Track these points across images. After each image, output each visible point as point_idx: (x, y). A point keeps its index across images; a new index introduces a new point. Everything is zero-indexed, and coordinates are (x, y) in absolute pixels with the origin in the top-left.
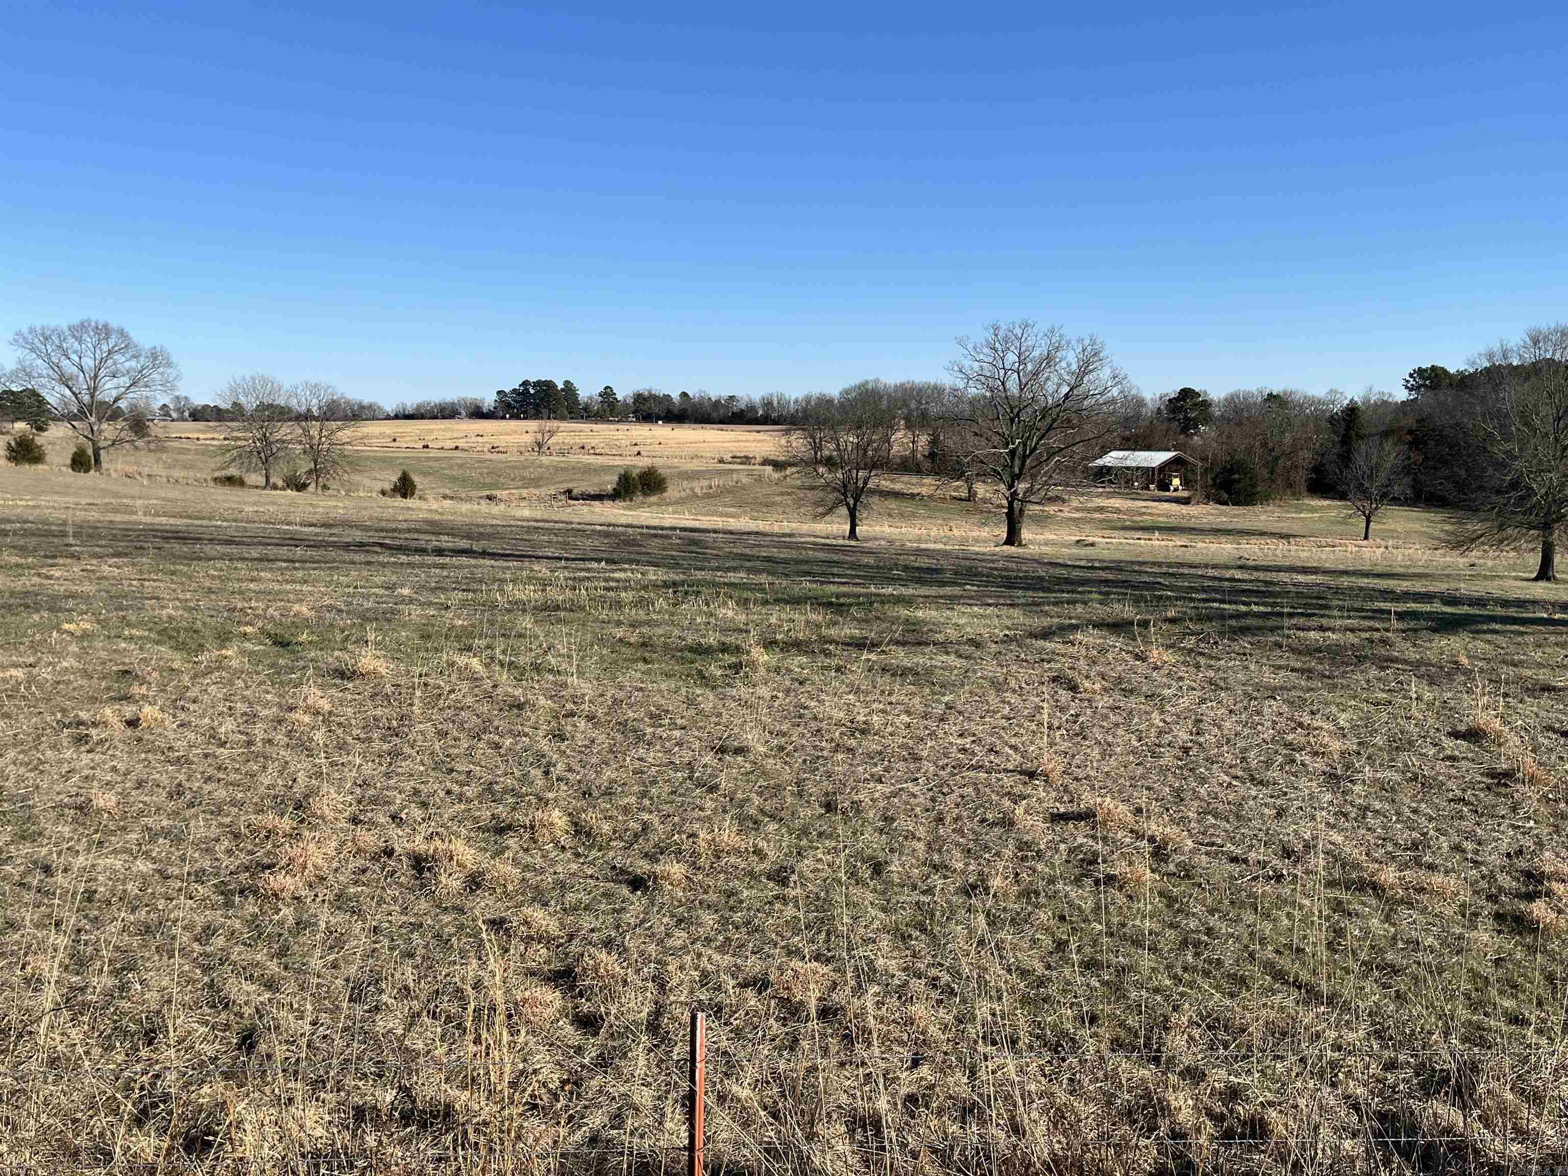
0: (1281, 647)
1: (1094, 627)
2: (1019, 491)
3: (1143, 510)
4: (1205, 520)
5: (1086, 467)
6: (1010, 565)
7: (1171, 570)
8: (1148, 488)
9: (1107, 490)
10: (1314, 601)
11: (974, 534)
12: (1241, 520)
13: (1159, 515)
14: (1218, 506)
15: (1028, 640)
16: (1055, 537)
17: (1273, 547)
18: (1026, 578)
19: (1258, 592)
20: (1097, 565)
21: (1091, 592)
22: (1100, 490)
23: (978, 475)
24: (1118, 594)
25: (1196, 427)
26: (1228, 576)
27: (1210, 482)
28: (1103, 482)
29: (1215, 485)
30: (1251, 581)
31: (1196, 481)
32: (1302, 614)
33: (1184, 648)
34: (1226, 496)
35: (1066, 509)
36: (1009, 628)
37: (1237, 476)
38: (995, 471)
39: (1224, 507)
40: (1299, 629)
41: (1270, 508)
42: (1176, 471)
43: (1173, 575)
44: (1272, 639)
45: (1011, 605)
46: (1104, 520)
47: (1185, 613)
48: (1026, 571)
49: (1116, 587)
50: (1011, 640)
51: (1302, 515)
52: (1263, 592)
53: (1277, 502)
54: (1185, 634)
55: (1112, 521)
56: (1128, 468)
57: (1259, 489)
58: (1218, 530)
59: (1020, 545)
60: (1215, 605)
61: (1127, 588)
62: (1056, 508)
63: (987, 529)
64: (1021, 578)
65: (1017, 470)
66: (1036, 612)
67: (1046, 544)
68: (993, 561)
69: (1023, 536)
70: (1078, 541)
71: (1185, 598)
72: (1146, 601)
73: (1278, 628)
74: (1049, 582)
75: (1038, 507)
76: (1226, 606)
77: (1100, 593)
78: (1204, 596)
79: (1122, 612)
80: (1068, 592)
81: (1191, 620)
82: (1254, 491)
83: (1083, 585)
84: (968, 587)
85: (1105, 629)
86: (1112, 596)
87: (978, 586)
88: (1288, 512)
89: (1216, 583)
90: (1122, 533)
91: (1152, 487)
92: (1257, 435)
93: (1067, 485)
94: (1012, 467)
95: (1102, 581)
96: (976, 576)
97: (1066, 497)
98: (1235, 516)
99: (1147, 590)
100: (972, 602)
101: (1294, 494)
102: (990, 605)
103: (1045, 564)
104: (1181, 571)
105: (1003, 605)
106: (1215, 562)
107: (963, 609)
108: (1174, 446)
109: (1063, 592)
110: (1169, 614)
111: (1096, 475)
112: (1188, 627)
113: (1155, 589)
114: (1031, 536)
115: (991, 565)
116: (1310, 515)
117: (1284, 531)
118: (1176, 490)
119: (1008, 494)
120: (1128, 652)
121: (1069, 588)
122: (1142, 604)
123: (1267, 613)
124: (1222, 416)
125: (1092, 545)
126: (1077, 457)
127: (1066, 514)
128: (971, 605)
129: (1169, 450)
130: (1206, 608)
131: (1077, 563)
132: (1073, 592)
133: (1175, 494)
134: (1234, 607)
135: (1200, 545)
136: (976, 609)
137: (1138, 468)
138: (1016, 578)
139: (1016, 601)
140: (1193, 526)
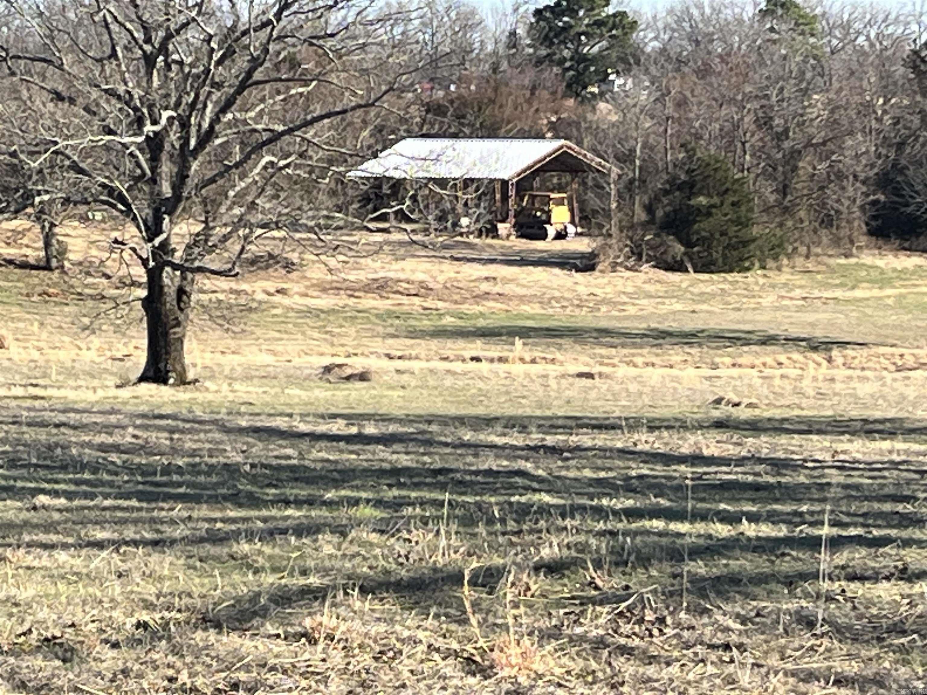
0: (811, 624)
1: (364, 591)
2: (174, 241)
3: (485, 287)
4: (632, 310)
5: (340, 180)
6: (153, 437)
7: (550, 440)
8: (493, 232)
9: (396, 236)
10: (887, 507)
11: (62, 355)
12: (716, 307)
13: (522, 299)
14: (662, 274)
15: (199, 635)
16: (269, 359)
17: (793, 373)
18: (194, 469)
19: (756, 487)
20: (370, 429)
21: (356, 502)
22: (379, 237)
23: (67, 201)
24: (422, 503)
25: (604, 79)
26: (686, 450)
27: (641, 215)
28: (383, 218)
29: (651, 221)
30: (741, 461)
31: (607, 214)
32: (859, 540)
33: (583, 638)
34: (679, 249)
35: (295, 288)
36: (149, 606)
37: (702, 200)
38: (111, 191)
39: (675, 277)
40: (852, 578)
41: (784, 277)
42: (560, 189)
43: (554, 451)
44: (792, 605)
45: (155, 543)
46: (390, 314)
47: (583, 548)
48: (193, 453)
49: (417, 486)
50: (155, 637)
51: (858, 293)
52: (768, 487)
53: (799, 261)
54: (584, 602)
55: (409, 315)
56: (442, 182)
57: (755, 231)
58: (664, 334)
59: (182, 381)
60: (658, 524)
61: (443, 487)
62: (271, 286)
63: (96, 341)
64: (179, 470)
65: (167, 190)
66: (217, 559)
67: (248, 378)
68: (108, 429)
69: (188, 360)
70: (328, 369)
71: (583, 508)
72: (491, 521)
73: (804, 577)
74: (253, 479)
75: (223, 283)
76: (683, 527)
77: (379, 503)
78: (630, 503)
79: (434, 550)
80: (298, 503)
81: (598, 565)
82: (744, 234)
83: (337, 484)
84: (43, 499)
85: (390, 597)
86: (408, 511)
87: (70, 496)
88: (826, 286)
89: (659, 470)
90: (434, 344)
91: (503, 228)
92: (748, 98)
93: (295, 226)
94: (153, 181)
95: (382, 473)
96: (64, 468)
97: (294, 257)
98: (704, 298)
99: (495, 492)
100: (54, 538)
101: (836, 242)
102: (100, 545)
103: (242, 431)
104: (573, 440)
105: (135, 543)
106: (658, 413)
107: (29, 560)
108: (552, 126)
109: (287, 503)
110: (545, 553)
111: (365, 199)
112: (592, 584)
113: (513, 488)
114: (208, 359)
115: (103, 438)
116: (876, 292)
117: (819, 333)
118: (561, 236)
119: (146, 250)
120: (448, 654)
121: (303, 493)
122: (481, 529)
123: (777, 542)
124: (663, 51)
125: (363, 377)
126: (316, 155)
127: (298, 301)
128: (51, 547)
129: (540, 136)
130: (635, 534)
131: (322, 428)
132: (310, 502)
133: (559, 246)
134: (700, 527)
135: (623, 371)
136: (62, 556)
137: (467, 182)
138: (167, 470)
139: (168, 531)
140: (603, 324)
